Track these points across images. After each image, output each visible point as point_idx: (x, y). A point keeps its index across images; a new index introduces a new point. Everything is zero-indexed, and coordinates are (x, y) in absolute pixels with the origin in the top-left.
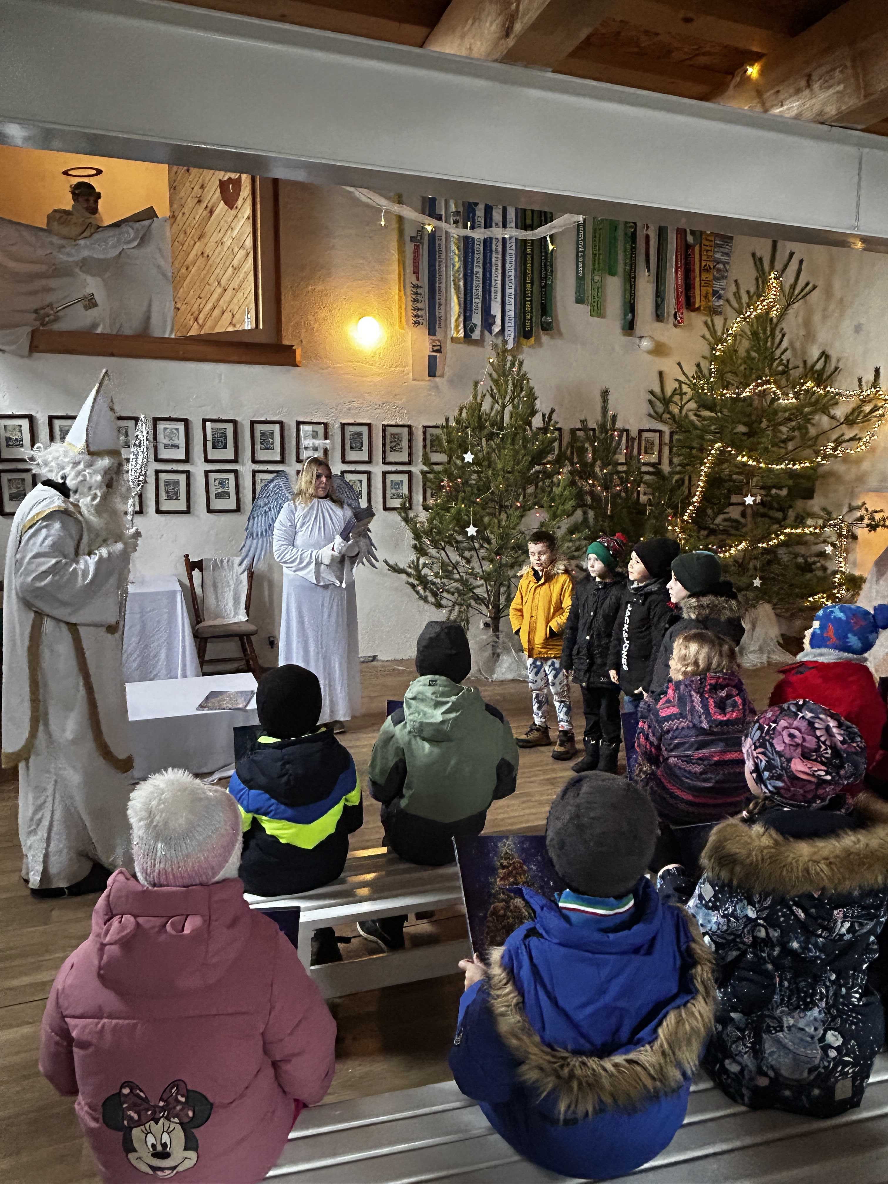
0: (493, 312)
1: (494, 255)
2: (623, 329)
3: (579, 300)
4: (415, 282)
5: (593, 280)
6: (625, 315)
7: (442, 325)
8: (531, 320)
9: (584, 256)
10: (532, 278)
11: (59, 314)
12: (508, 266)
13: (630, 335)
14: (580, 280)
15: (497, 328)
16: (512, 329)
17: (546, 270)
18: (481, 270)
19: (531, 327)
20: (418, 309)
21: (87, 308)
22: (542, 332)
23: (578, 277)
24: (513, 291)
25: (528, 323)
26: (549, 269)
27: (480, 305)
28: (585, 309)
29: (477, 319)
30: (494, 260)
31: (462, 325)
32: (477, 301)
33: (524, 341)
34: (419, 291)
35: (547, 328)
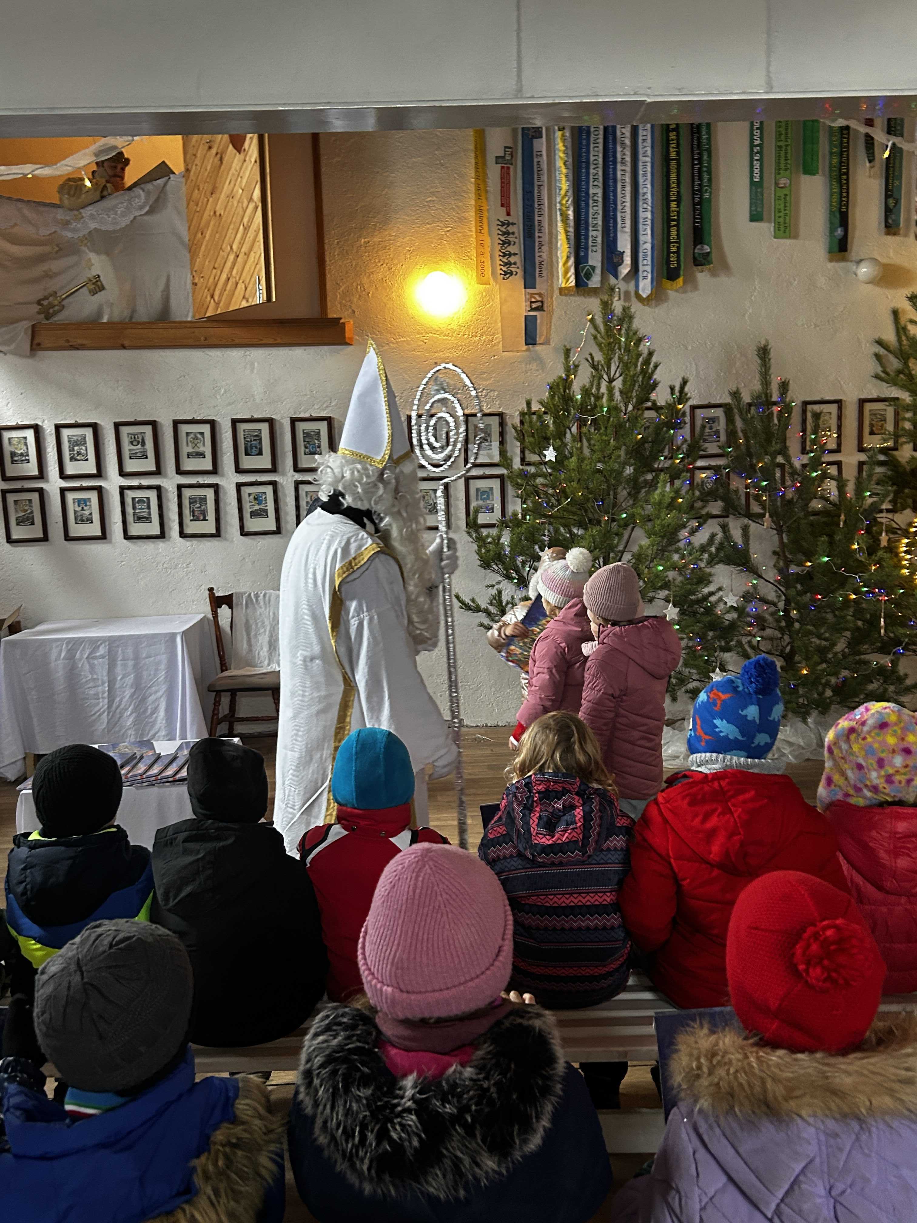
0: (620, 249)
1: (619, 167)
2: (830, 252)
3: (755, 217)
4: (503, 218)
5: (777, 184)
6: (832, 231)
7: (544, 273)
8: (678, 252)
9: (760, 153)
10: (678, 192)
11: (64, 303)
12: (641, 180)
13: (844, 259)
14: (756, 187)
15: (625, 269)
16: (649, 268)
17: (700, 178)
18: (599, 191)
19: (678, 261)
20: (510, 255)
21: (93, 293)
22: (695, 268)
23: (752, 183)
24: (649, 215)
25: (673, 257)
26: (706, 176)
27: (599, 240)
28: (766, 228)
29: (595, 259)
30: (619, 173)
31: (572, 270)
32: (596, 235)
33: (667, 283)
34: (511, 229)
35: (702, 260)
